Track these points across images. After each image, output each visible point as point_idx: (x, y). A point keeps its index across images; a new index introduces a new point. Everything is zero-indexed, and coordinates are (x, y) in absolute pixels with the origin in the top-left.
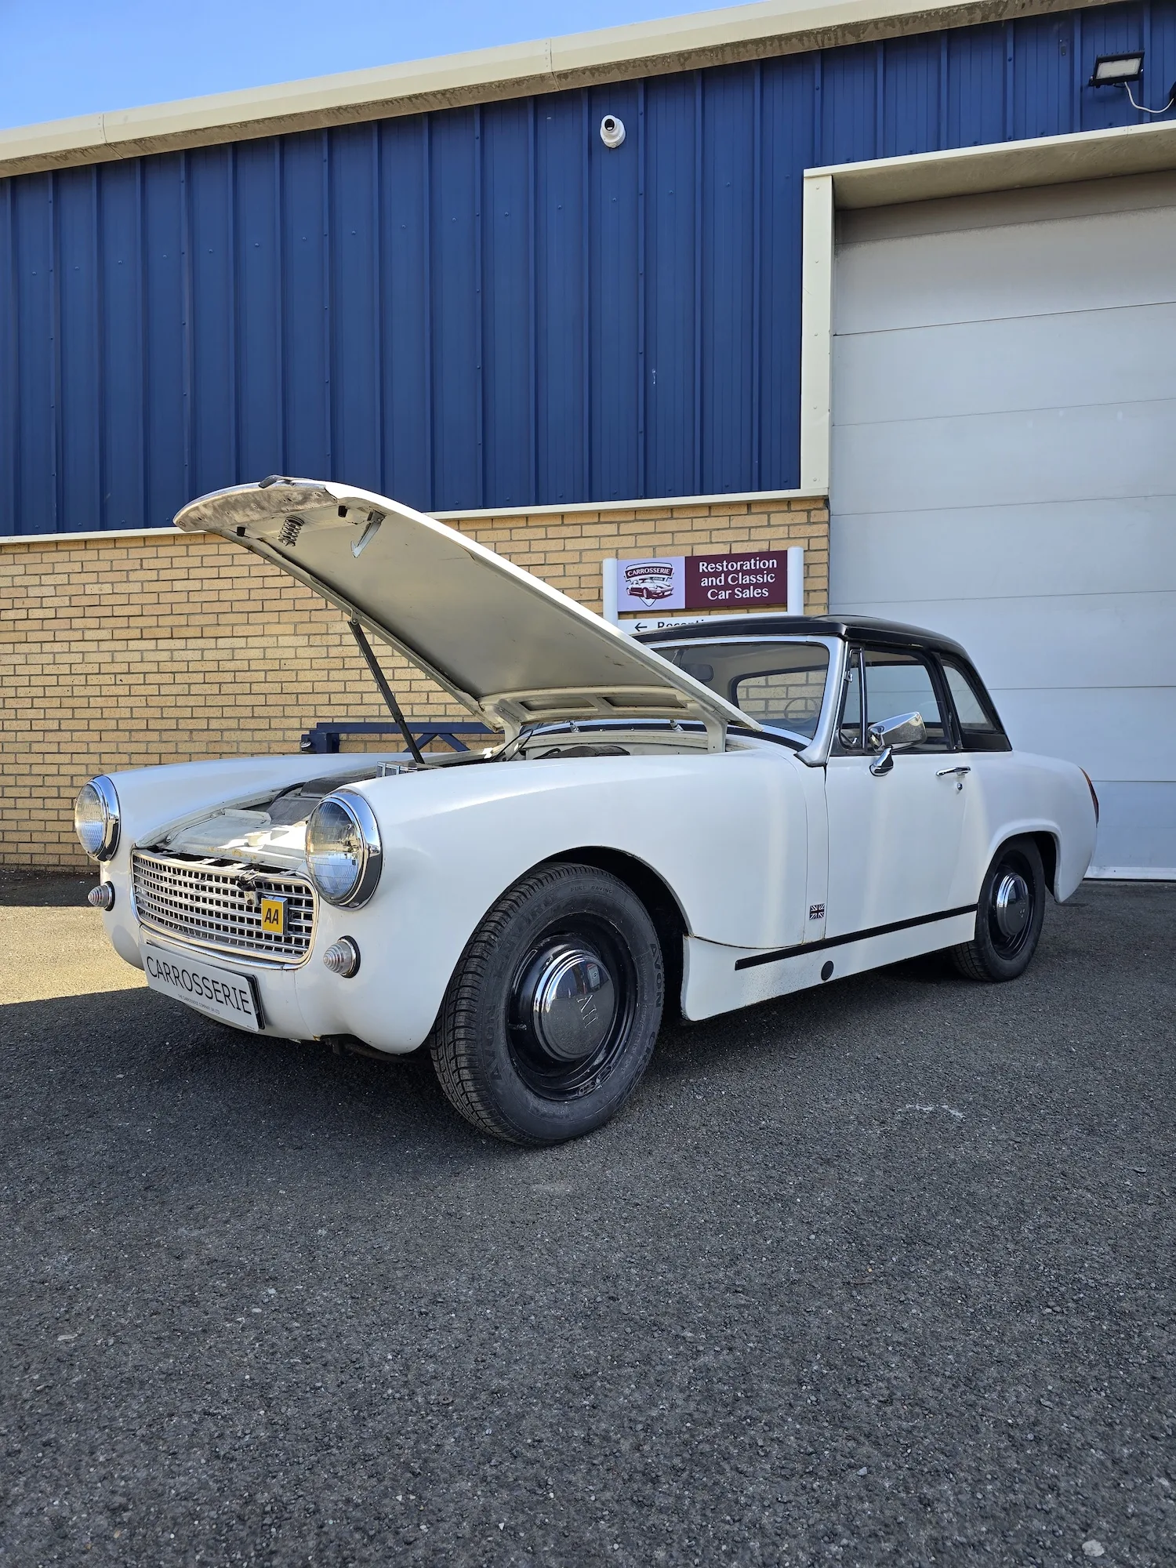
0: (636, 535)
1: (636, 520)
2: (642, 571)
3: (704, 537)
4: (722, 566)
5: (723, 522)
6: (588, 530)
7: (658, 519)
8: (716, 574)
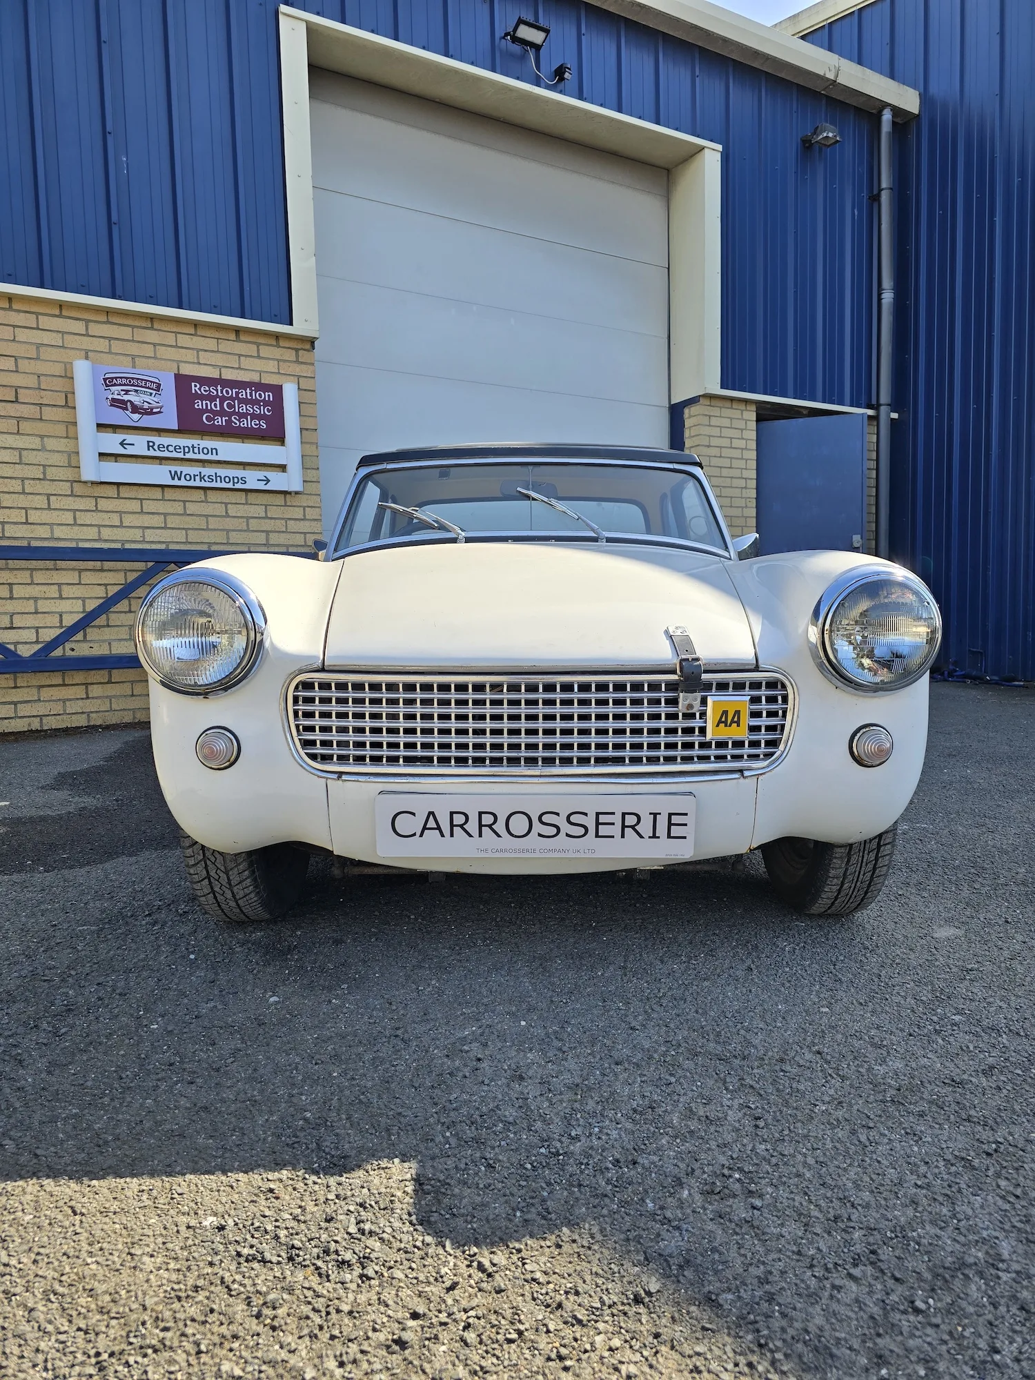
0: (110, 339)
1: (108, 322)
2: (124, 381)
3: (190, 355)
4: (217, 391)
5: (211, 344)
6: (45, 322)
7: (138, 327)
8: (212, 398)
